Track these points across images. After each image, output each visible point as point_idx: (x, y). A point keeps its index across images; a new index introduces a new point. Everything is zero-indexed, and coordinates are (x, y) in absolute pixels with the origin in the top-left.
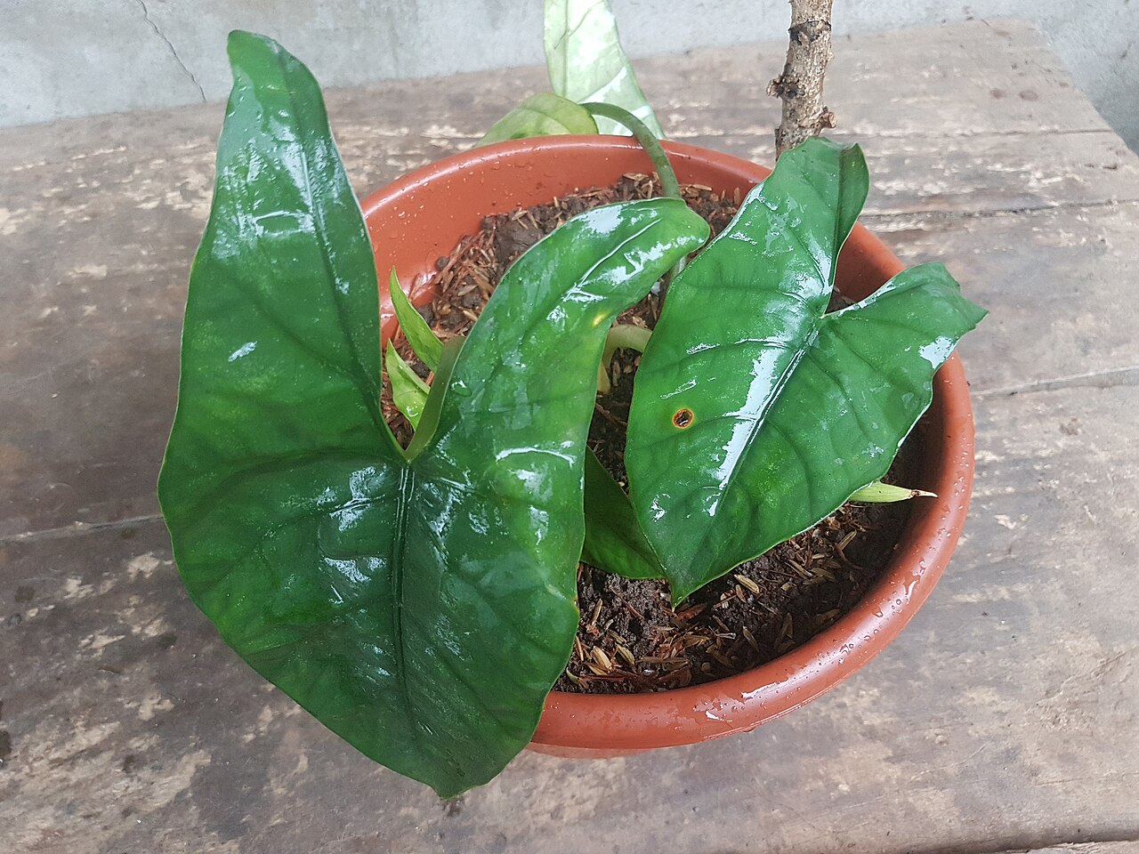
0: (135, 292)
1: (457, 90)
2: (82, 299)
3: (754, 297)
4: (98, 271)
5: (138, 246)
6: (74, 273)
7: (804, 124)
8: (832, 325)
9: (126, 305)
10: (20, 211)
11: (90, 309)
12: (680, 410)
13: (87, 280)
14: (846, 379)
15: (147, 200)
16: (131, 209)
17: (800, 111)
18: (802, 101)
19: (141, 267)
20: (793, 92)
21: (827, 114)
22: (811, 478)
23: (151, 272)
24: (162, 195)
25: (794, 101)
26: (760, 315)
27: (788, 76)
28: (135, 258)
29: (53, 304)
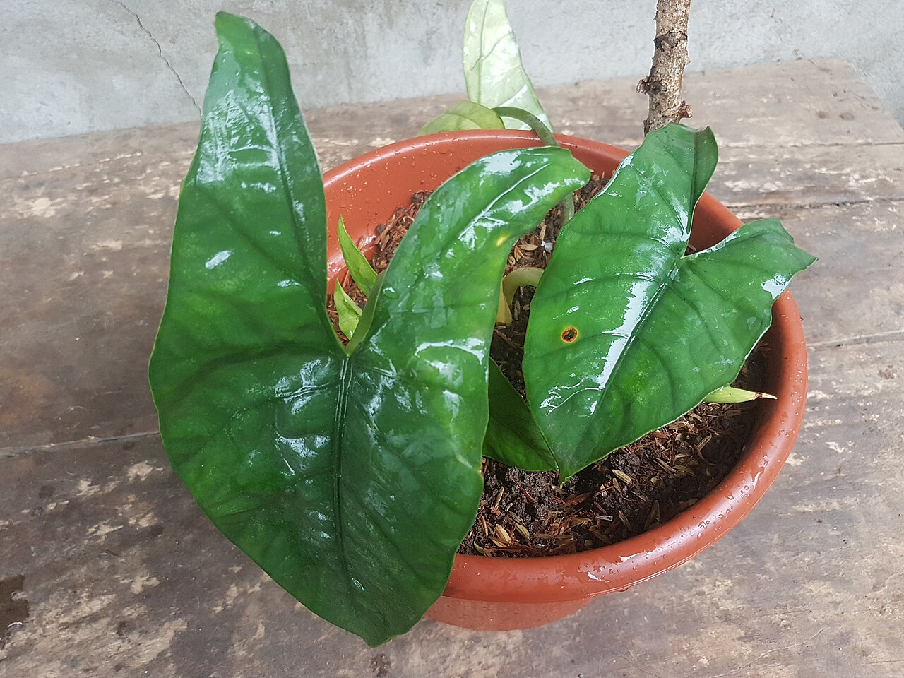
0: (143, 261)
1: (396, 112)
2: (102, 266)
3: (626, 241)
4: (115, 245)
5: (147, 226)
6: (96, 247)
7: (666, 114)
8: (690, 264)
9: (135, 271)
10: (59, 200)
11: (108, 274)
12: (567, 328)
13: (106, 251)
14: (701, 305)
15: (156, 192)
16: (143, 199)
17: (663, 104)
18: (665, 96)
19: (148, 242)
20: (657, 89)
21: (685, 107)
22: (673, 382)
23: (156, 246)
24: (167, 188)
25: (658, 96)
26: (631, 255)
27: (654, 76)
28: (144, 235)
29: (80, 269)
